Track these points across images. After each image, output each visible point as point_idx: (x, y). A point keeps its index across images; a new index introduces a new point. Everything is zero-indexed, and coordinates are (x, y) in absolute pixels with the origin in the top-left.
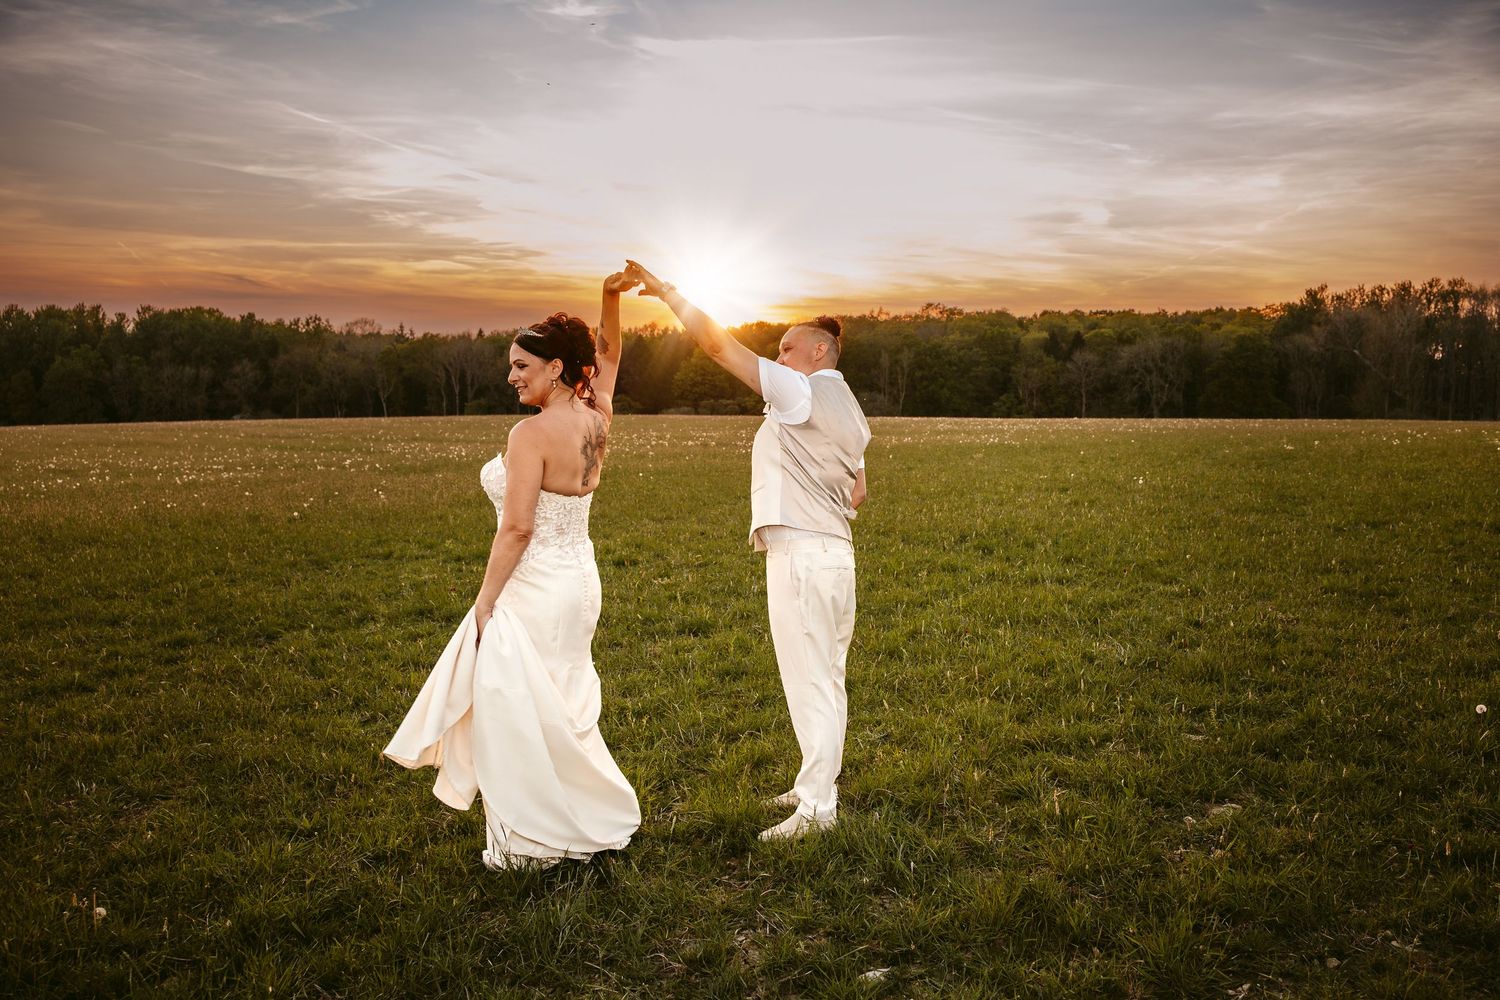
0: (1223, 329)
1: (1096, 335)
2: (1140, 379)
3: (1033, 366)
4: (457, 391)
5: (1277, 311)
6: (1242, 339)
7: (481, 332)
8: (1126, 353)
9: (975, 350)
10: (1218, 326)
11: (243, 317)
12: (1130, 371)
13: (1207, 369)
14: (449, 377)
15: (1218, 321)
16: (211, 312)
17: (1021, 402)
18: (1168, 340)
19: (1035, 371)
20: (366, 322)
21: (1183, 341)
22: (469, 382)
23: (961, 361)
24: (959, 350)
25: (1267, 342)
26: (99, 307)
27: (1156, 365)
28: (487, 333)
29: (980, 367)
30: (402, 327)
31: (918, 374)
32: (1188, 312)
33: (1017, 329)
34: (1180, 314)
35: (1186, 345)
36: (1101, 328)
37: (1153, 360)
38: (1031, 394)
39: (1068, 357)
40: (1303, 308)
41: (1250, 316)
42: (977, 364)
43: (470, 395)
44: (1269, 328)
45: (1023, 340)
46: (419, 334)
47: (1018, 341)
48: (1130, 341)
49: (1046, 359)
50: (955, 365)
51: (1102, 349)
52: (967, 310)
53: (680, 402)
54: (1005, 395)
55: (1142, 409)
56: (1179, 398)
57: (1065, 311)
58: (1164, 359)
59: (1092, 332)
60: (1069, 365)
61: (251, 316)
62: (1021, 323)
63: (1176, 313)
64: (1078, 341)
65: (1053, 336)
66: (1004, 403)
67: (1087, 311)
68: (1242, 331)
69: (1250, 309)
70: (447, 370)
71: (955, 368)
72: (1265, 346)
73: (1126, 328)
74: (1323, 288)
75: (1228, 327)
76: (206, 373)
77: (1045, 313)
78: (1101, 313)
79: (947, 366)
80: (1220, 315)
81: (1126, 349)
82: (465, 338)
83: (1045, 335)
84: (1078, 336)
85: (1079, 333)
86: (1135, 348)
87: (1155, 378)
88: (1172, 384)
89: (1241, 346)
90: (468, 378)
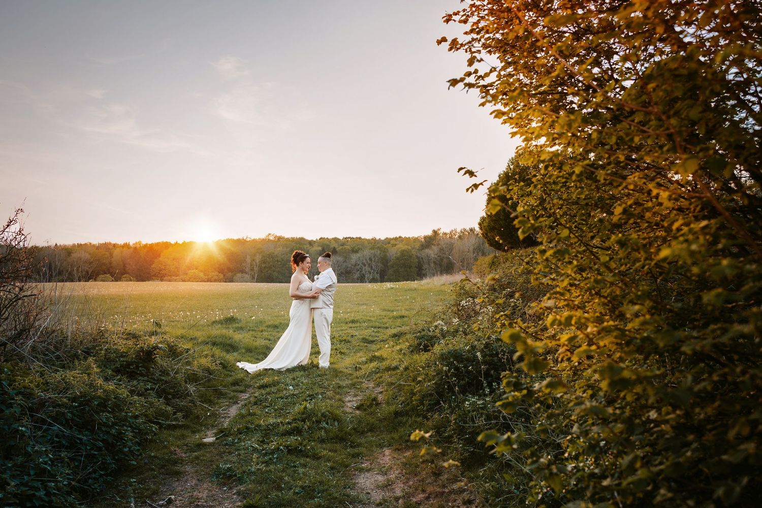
1: (342, 249)
5: (422, 238)
6: (403, 252)
7: (56, 245)
8: (354, 257)
10: (397, 245)
13: (389, 264)
15: (397, 242)
18: (374, 251)
21: (379, 252)
22: (53, 269)
23: (283, 260)
25: (414, 253)
28: (59, 245)
31: (264, 266)
32: (387, 238)
33: (308, 246)
34: (382, 239)
35: (380, 254)
36: (346, 245)
37: (366, 260)
43: (54, 274)
44: (417, 246)
48: (357, 252)
51: (345, 255)
53: (154, 278)
55: (362, 280)
56: (378, 276)
57: (330, 238)
58: (371, 260)
59: (341, 247)
62: (310, 242)
63: (380, 239)
65: (324, 248)
67: (340, 238)
68: (404, 248)
71: (280, 263)
72: (412, 254)
73: (357, 245)
74: (439, 229)
75: (400, 246)
77: (320, 239)
79: (276, 262)
80: (399, 240)
81: (354, 255)
82: (50, 247)
83: (320, 248)
84: (334, 249)
85: (334, 248)
86: (359, 255)
87: (367, 268)
88: (374, 270)
89: (403, 254)
90: (53, 267)
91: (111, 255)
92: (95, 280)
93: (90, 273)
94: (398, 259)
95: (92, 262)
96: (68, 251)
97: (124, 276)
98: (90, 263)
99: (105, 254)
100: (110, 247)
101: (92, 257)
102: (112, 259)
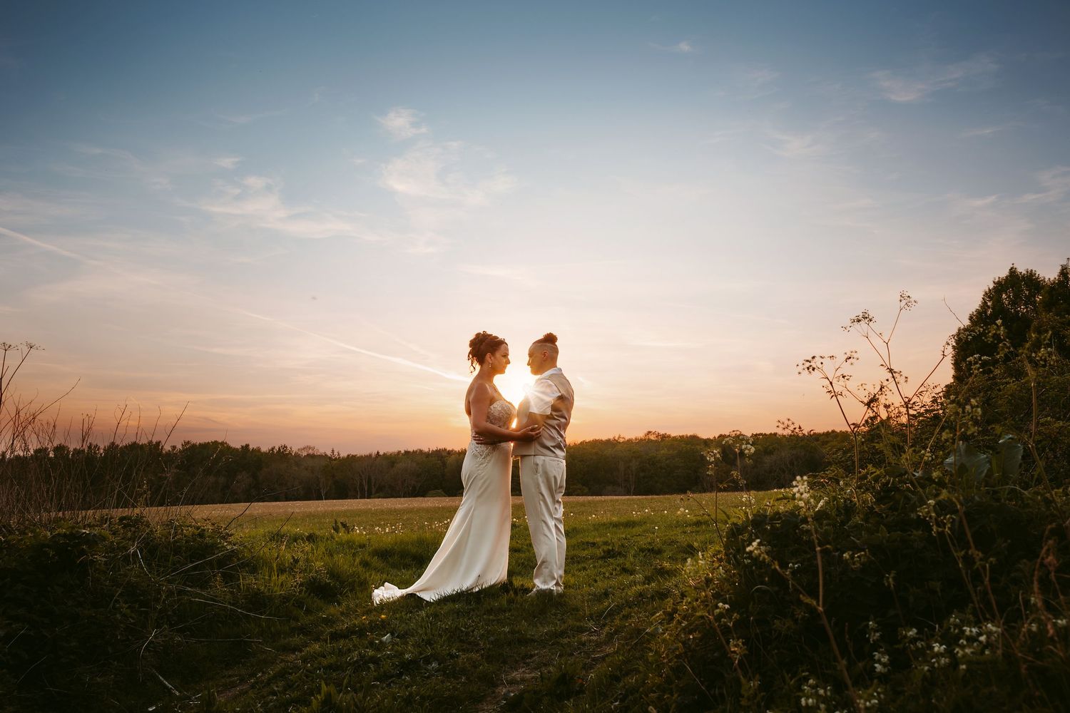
2: (777, 476)
4: (366, 487)
7: (378, 453)
8: (768, 460)
9: (677, 459)
11: (242, 447)
12: (771, 471)
14: (361, 480)
16: (222, 443)
18: (794, 452)
19: (713, 472)
20: (310, 448)
21: (803, 453)
22: (373, 484)
24: (666, 460)
26: (160, 442)
27: (788, 468)
28: (381, 453)
29: (680, 470)
30: (333, 451)
31: (642, 475)
33: (703, 446)
35: (806, 455)
42: (678, 468)
43: (374, 490)
46: (346, 455)
48: (771, 453)
50: (665, 469)
61: (247, 446)
62: (706, 442)
70: (360, 476)
71: (664, 471)
73: (770, 446)
76: (222, 480)
79: (659, 470)
82: (370, 456)
83: (721, 450)
90: (373, 481)
91: (444, 464)
92: (424, 496)
93: (417, 488)
95: (421, 474)
96: (392, 461)
98: (418, 475)
99: (435, 464)
100: (444, 454)
101: (420, 468)
102: (446, 470)
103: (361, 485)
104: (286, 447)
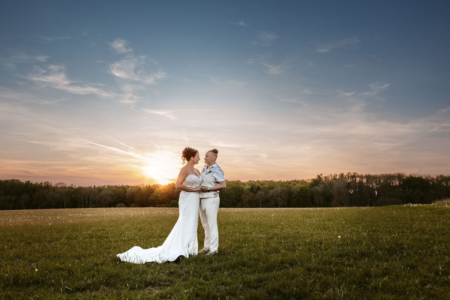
0: (296, 185)
1: (263, 187)
2: (275, 199)
3: (247, 195)
4: (87, 202)
5: (310, 181)
6: (301, 188)
8: (271, 191)
9: (232, 191)
10: (295, 184)
11: (26, 182)
12: (273, 196)
13: (293, 196)
14: (85, 198)
15: (295, 183)
16: (17, 180)
17: (244, 205)
18: (283, 188)
19: (247, 196)
20: (62, 183)
21: (286, 189)
22: (90, 200)
23: (228, 194)
24: (227, 191)
25: (308, 189)
27: (279, 195)
28: (96, 186)
29: (233, 196)
30: (72, 185)
32: (287, 181)
33: (242, 185)
34: (285, 181)
35: (287, 190)
36: (264, 185)
37: (279, 193)
38: (247, 203)
39: (256, 193)
40: (317, 180)
41: (303, 182)
42: (232, 194)
43: (90, 203)
44: (308, 185)
45: (244, 188)
46: (77, 187)
47: (243, 189)
48: (272, 188)
49: (250, 193)
50: (226, 195)
51: (265, 190)
52: (229, 180)
53: (150, 205)
54: (239, 203)
55: (276, 206)
56: (286, 203)
57: (255, 181)
58: (281, 193)
59: (262, 186)
60: (256, 195)
61: (29, 181)
62: (243, 183)
63: (284, 181)
64: (259, 188)
65: (252, 187)
66: (239, 205)
67: (261, 181)
68: (302, 186)
69: (303, 180)
70: (84, 197)
71: (226, 196)
72: (307, 190)
73: (272, 185)
74: (322, 175)
75: (298, 185)
76: (13, 198)
77: (250, 181)
78: (264, 181)
79: (224, 195)
80: (296, 182)
81: (271, 190)
82: (90, 188)
83: (250, 187)
84: (259, 187)
85: (259, 186)
86: (274, 190)
87: (279, 198)
88: (284, 200)
89: (301, 190)
90: (90, 199)
91: (125, 191)
92: (115, 207)
93: (112, 203)
94: (298, 192)
95: (114, 196)
96: (100, 190)
97: (133, 204)
98: (113, 197)
99: (121, 191)
100: (126, 187)
101: (114, 193)
102: (126, 194)
103: (85, 201)
104: (48, 183)
